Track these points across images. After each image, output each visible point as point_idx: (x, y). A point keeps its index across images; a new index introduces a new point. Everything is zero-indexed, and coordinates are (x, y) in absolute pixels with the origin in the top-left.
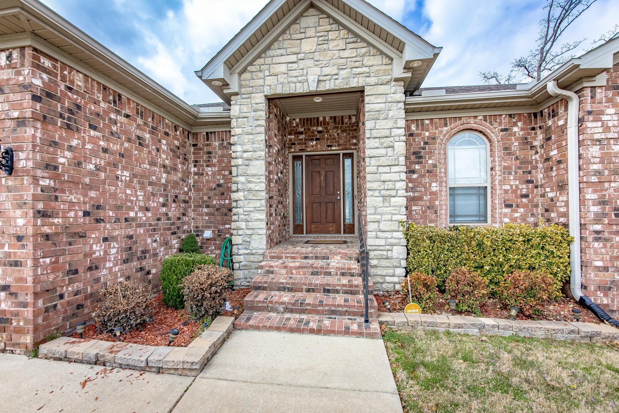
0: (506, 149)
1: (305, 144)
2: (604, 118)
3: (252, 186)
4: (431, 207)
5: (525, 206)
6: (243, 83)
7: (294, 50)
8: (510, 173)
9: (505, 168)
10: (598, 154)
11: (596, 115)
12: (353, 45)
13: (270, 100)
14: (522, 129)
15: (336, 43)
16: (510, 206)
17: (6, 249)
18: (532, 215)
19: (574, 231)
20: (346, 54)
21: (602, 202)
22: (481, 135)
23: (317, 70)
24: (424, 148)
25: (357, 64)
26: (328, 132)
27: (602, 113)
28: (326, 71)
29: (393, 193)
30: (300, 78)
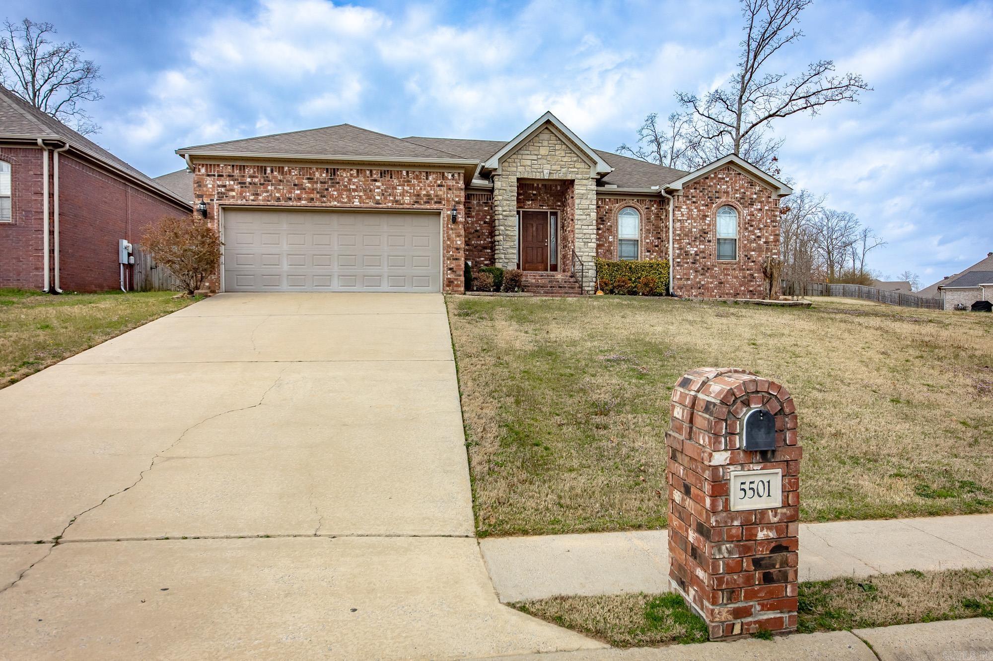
0: (648, 219)
1: (523, 202)
2: (682, 210)
3: (507, 232)
4: (609, 250)
5: (657, 252)
6: (504, 168)
7: (536, 153)
8: (650, 233)
9: (647, 229)
10: (679, 226)
11: (678, 208)
12: (569, 155)
13: (518, 179)
14: (656, 209)
15: (559, 152)
16: (649, 251)
17: (451, 253)
18: (660, 257)
19: (671, 263)
20: (565, 159)
21: (680, 249)
22: (635, 210)
23: (549, 166)
24: (605, 216)
25: (571, 166)
26: (540, 195)
27: (681, 208)
28: (554, 167)
29: (589, 241)
30: (539, 170)
